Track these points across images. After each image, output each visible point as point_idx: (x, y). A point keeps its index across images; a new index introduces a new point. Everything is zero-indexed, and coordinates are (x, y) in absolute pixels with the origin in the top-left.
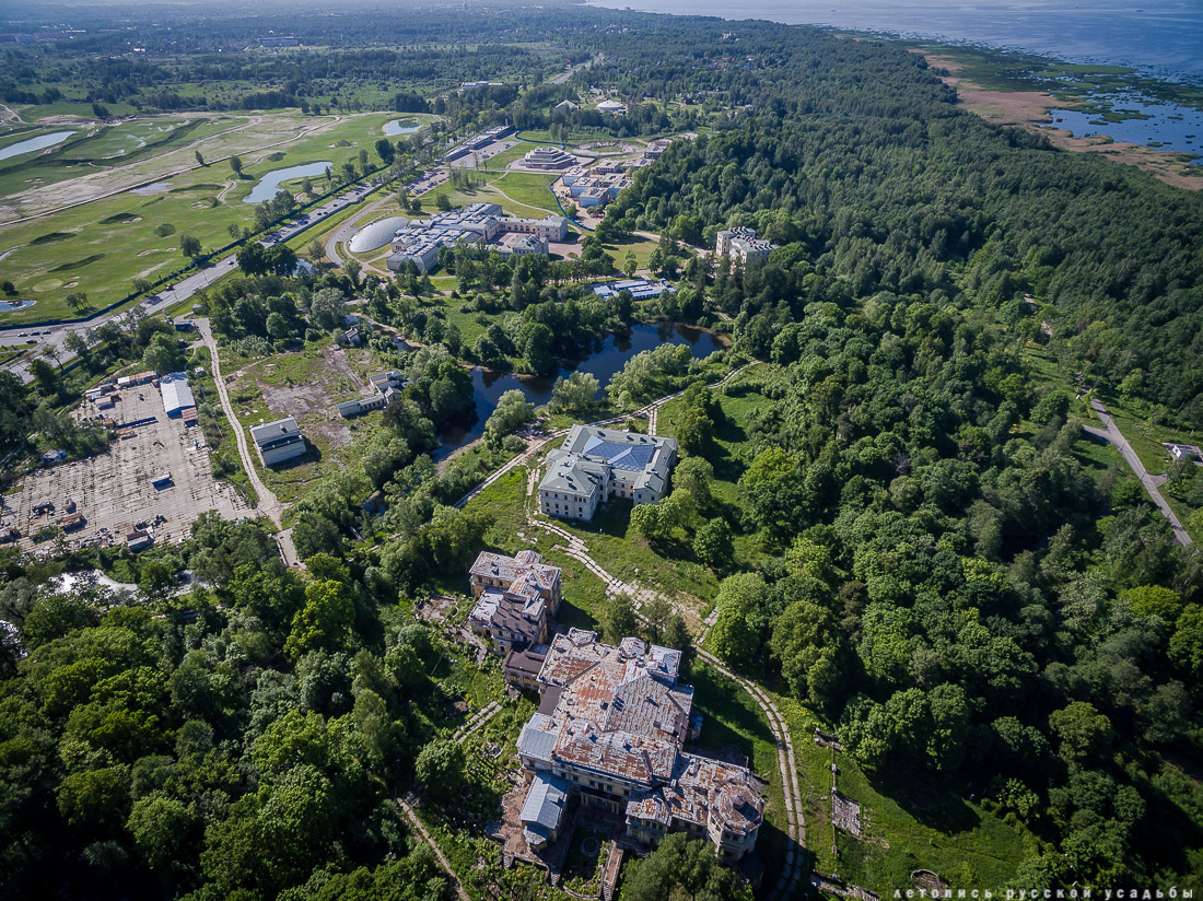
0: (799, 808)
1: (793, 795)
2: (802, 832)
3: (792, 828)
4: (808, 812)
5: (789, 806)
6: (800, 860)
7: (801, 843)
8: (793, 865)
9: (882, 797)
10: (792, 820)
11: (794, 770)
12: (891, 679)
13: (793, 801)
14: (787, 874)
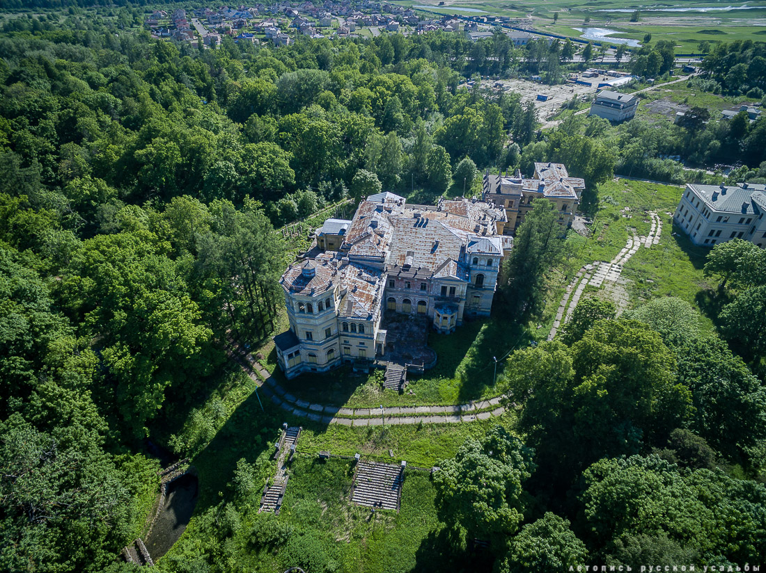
0: (374, 423)
1: (390, 417)
2: (347, 423)
3: (350, 413)
4: (370, 432)
5: (374, 412)
6: (315, 418)
7: (333, 421)
8: (307, 410)
9: (414, 549)
10: (358, 413)
11: (425, 421)
12: (591, 511)
13: (383, 417)
14: (299, 403)
